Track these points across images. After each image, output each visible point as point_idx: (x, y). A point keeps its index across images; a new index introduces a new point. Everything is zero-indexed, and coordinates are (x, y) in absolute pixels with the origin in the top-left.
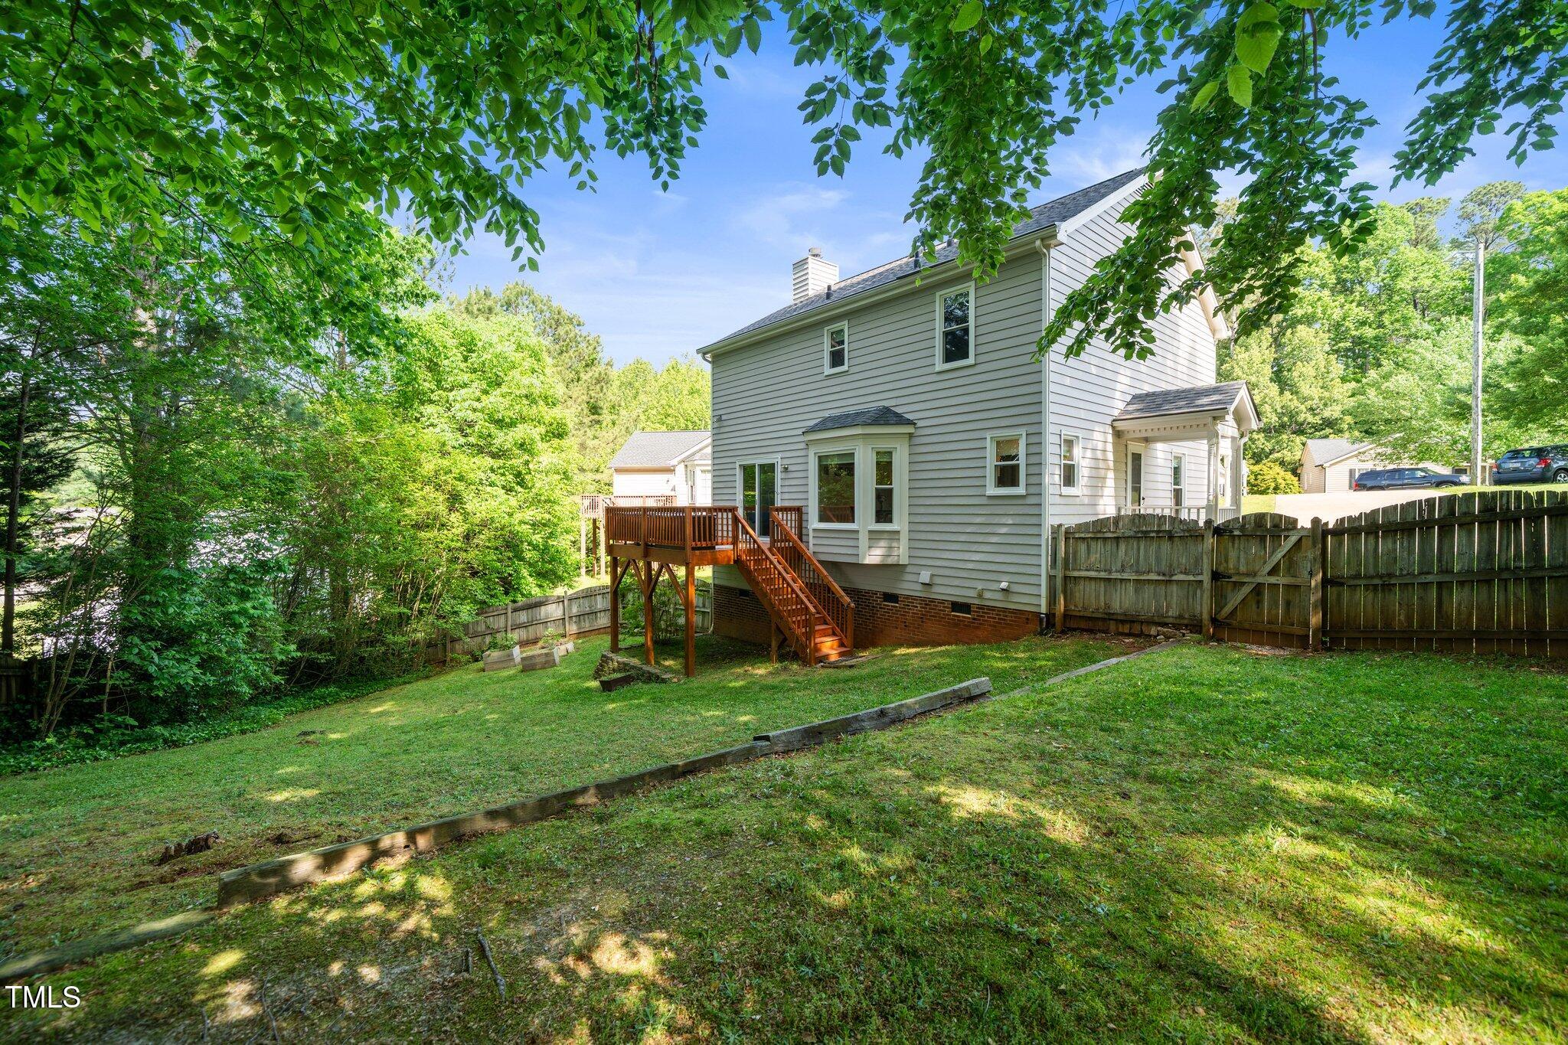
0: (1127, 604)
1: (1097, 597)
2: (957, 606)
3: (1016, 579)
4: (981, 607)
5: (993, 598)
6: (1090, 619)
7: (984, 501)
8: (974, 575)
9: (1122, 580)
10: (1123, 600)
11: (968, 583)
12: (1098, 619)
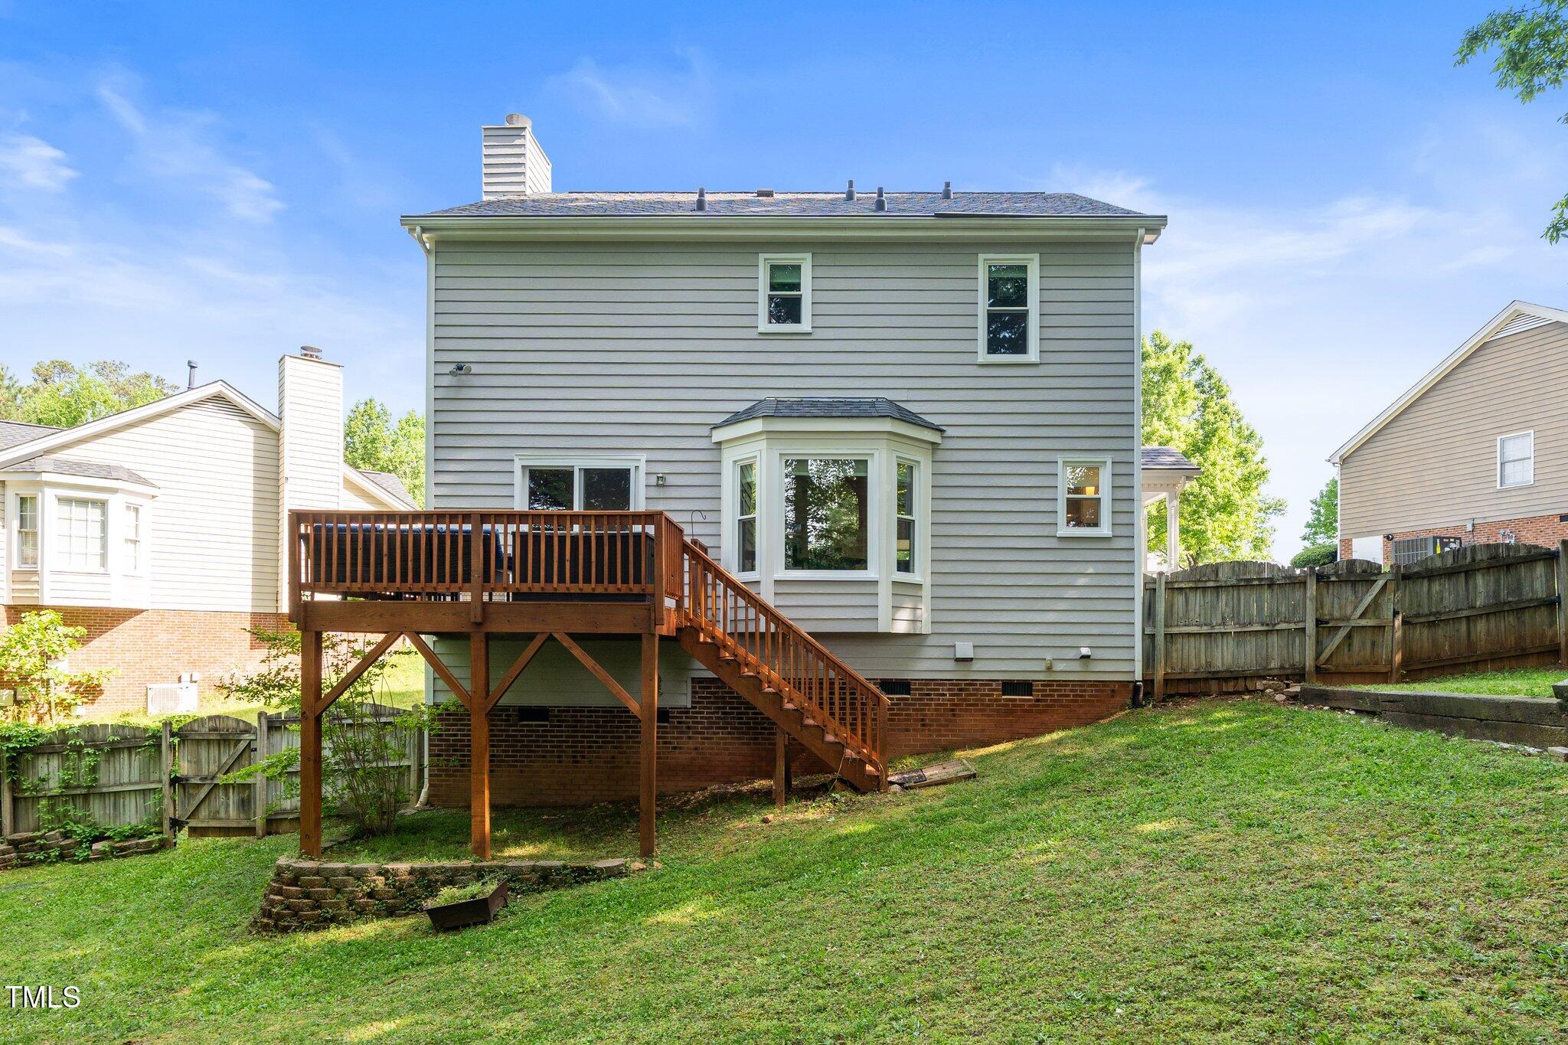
0: (1228, 659)
1: (1198, 656)
2: (1010, 687)
3: (1100, 642)
4: (1048, 684)
5: (1067, 670)
6: (1189, 680)
7: (1054, 544)
8: (1041, 641)
9: (1223, 634)
10: (1225, 656)
11: (1030, 653)
12: (1199, 679)
